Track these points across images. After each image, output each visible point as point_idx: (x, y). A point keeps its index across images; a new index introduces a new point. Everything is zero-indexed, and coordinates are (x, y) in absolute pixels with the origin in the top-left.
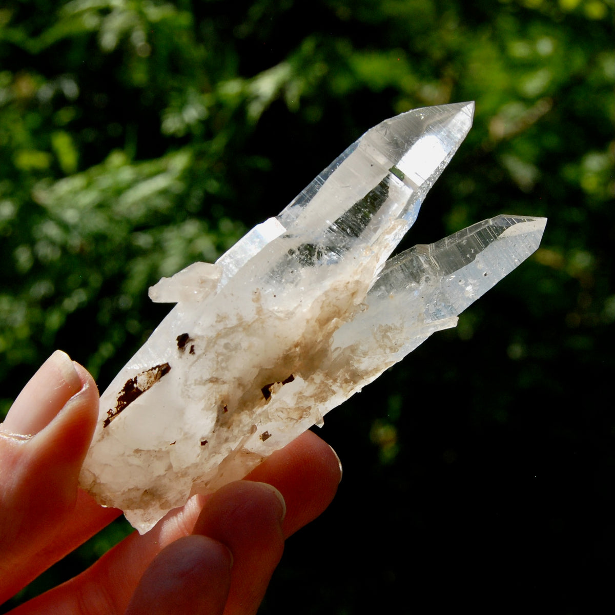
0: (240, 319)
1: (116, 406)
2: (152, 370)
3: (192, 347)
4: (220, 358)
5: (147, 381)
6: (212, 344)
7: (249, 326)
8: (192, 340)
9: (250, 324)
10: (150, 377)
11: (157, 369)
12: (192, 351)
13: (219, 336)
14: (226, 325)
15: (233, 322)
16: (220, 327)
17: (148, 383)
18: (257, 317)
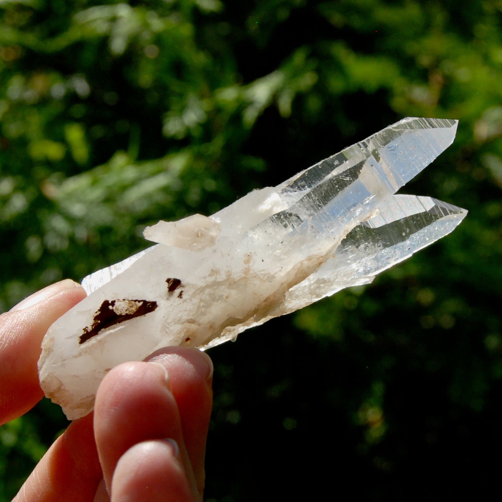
0: (229, 275)
1: (92, 325)
2: (135, 301)
3: (182, 292)
4: (202, 304)
5: (126, 308)
6: (198, 292)
7: (235, 282)
8: (183, 287)
9: (236, 280)
10: (132, 307)
11: (141, 303)
12: (180, 295)
13: (208, 286)
14: (216, 278)
15: (222, 277)
16: (211, 280)
17: (127, 310)
18: (243, 275)
